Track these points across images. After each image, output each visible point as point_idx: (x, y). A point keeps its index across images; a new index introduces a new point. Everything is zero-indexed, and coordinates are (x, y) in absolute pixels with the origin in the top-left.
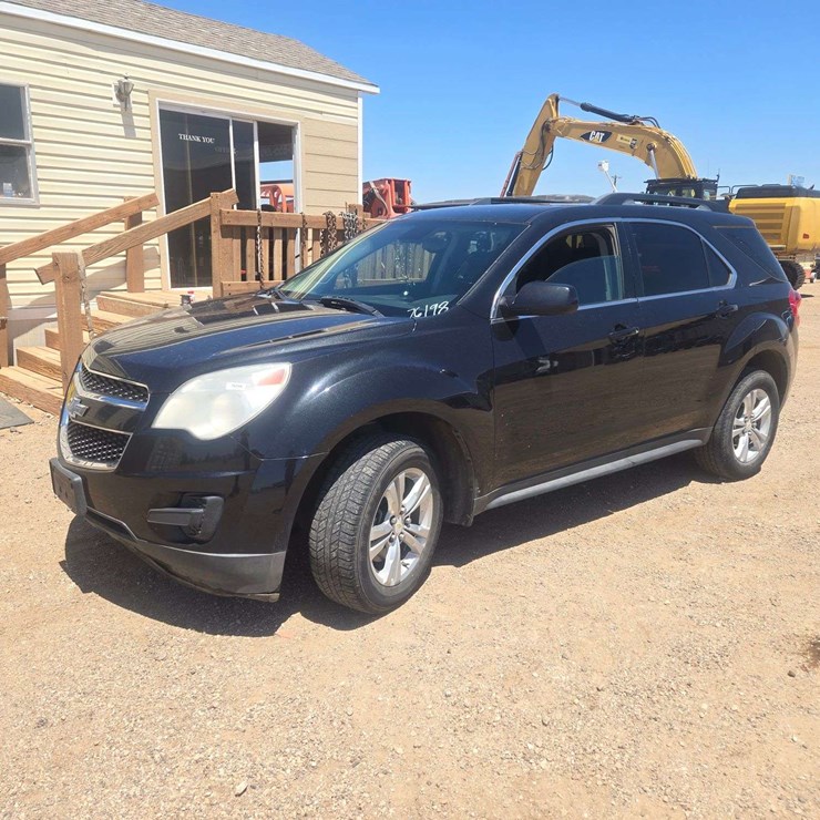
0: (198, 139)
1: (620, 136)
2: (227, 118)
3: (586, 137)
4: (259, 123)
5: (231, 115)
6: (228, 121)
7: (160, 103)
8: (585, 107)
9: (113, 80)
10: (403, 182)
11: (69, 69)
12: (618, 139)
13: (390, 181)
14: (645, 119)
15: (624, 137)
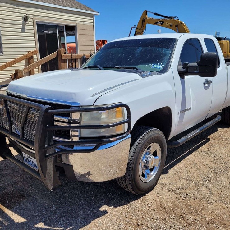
0: (48, 32)
1: (167, 23)
2: (56, 25)
3: (156, 23)
4: (66, 26)
5: (57, 24)
6: (56, 26)
7: (37, 21)
8: (156, 14)
9: (23, 15)
10: (105, 41)
11: (10, 12)
12: (166, 24)
13: (101, 41)
14: (174, 17)
15: (168, 23)
